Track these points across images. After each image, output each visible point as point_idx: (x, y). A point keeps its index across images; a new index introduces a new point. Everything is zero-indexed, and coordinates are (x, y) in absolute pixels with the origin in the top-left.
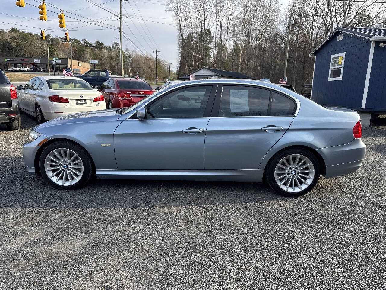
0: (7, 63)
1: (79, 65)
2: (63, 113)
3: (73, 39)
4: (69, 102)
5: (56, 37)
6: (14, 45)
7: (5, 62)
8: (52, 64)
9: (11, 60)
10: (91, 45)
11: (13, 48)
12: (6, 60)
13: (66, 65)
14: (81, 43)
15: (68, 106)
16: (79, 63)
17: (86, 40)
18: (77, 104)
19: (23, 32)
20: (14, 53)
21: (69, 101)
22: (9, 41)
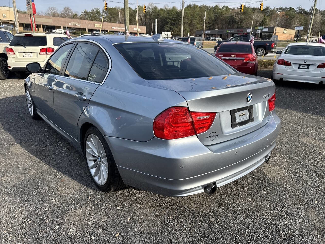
0: (228, 34)
1: (284, 32)
2: (283, 74)
3: (289, 8)
4: (291, 66)
5: (274, 8)
6: (237, 19)
7: (227, 33)
8: (257, 33)
9: (231, 31)
10: (305, 11)
11: (236, 22)
12: (227, 31)
13: (272, 33)
14: (295, 11)
15: (290, 69)
16: (284, 30)
17: (301, 7)
18: (299, 68)
19: (249, 7)
20: (236, 26)
21: (292, 64)
22: (234, 16)
